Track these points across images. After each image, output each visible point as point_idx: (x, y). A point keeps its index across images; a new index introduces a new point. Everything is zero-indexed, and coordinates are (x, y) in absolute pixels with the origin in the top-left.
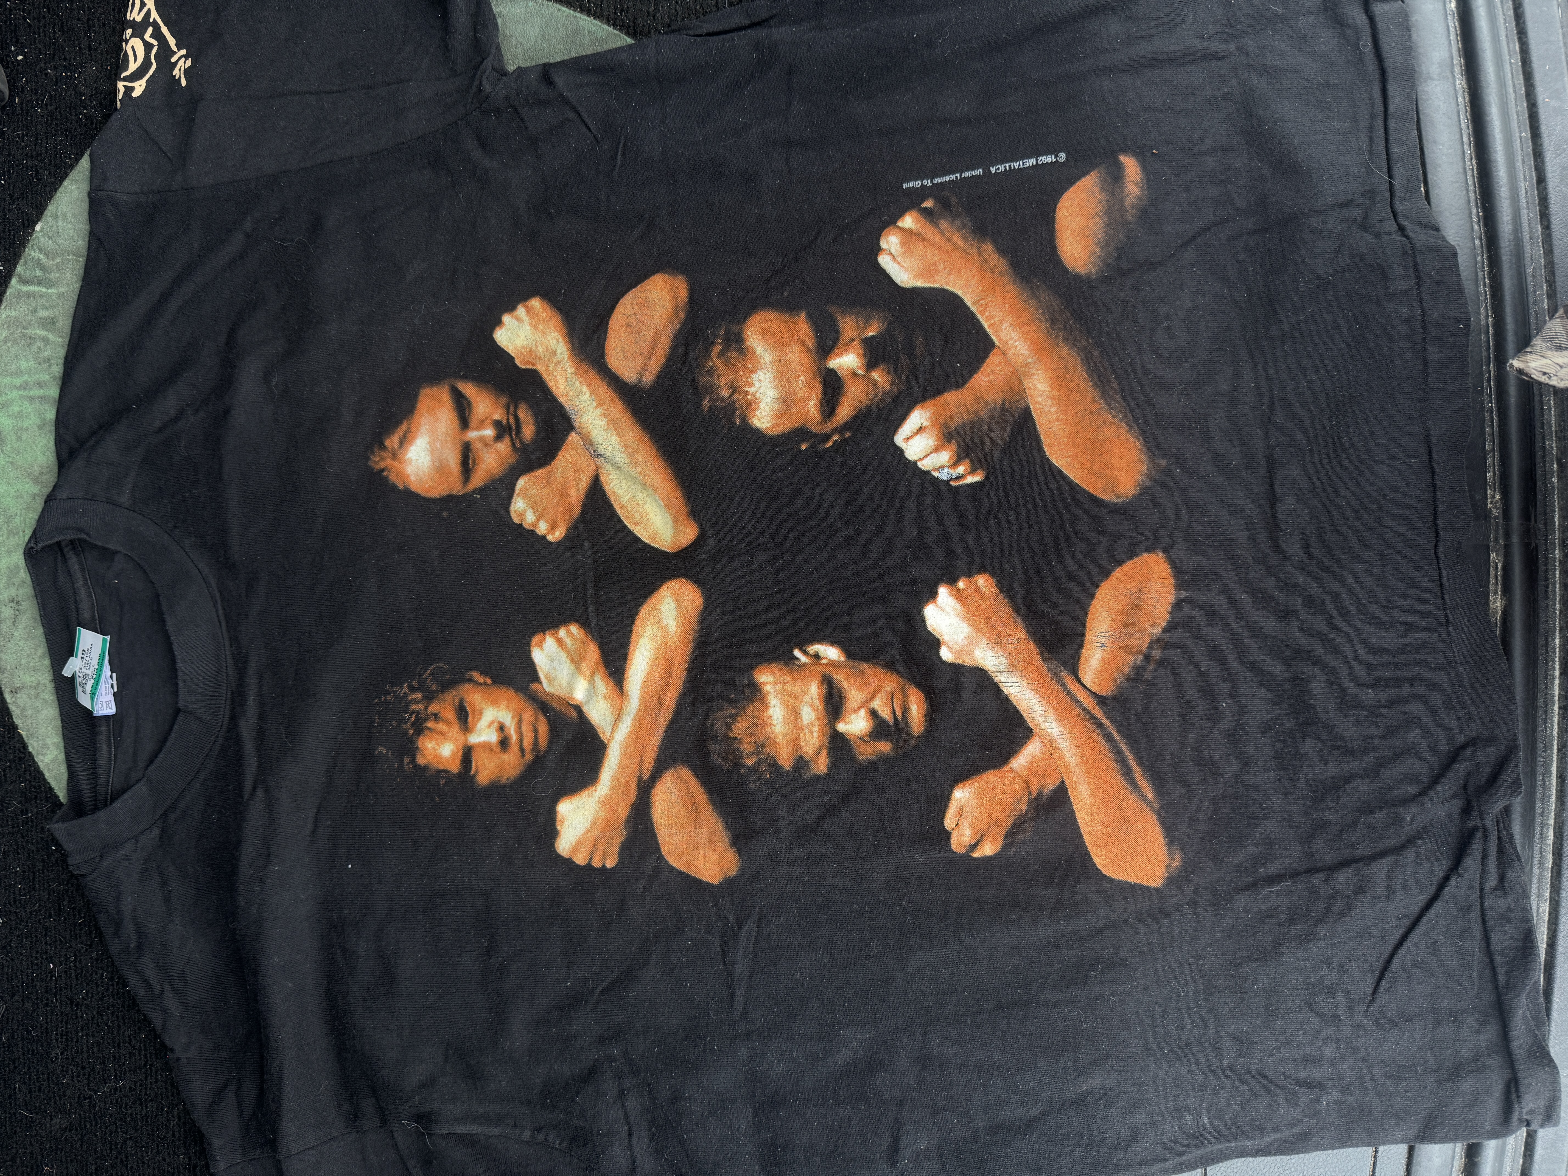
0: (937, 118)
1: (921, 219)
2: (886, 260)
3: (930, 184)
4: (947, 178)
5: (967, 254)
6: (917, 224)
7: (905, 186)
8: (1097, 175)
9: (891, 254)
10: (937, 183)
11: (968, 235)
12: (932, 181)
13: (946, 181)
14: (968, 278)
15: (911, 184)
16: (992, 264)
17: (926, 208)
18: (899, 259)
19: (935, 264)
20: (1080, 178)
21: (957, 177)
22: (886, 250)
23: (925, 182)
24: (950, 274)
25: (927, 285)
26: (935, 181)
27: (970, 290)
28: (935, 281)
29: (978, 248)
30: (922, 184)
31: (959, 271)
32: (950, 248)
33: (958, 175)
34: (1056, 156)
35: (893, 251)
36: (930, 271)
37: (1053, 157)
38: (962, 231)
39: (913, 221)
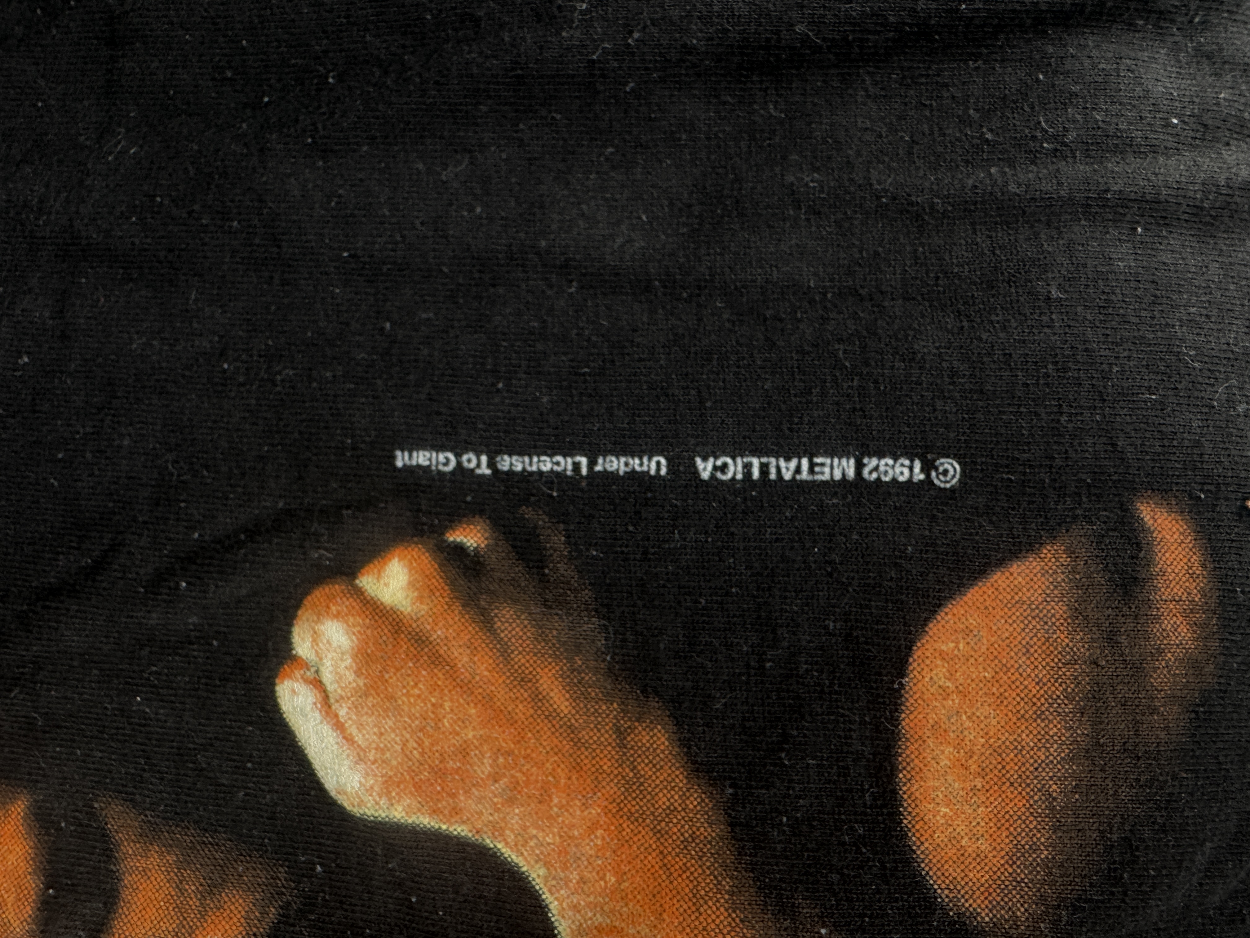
0: (538, 254)
1: (437, 581)
2: (299, 700)
3: (485, 470)
4: (546, 464)
5: (577, 743)
6: (420, 598)
7: (401, 459)
8: (1064, 559)
9: (317, 683)
10: (510, 473)
11: (588, 677)
12: (491, 464)
13: (540, 473)
14: (572, 826)
15: (422, 458)
16: (663, 801)
17: (459, 549)
18: (342, 712)
19: (464, 752)
20: (1001, 563)
21: (577, 466)
22: (306, 665)
23: (470, 460)
24: (511, 801)
25: (426, 821)
26: (506, 463)
27: (575, 876)
28: (456, 811)
29: (620, 733)
30: (459, 464)
31: (544, 798)
32: (522, 711)
33: (584, 461)
34: (927, 467)
35: (327, 677)
36: (440, 773)
37: (917, 465)
38: (570, 660)
39: (411, 584)
